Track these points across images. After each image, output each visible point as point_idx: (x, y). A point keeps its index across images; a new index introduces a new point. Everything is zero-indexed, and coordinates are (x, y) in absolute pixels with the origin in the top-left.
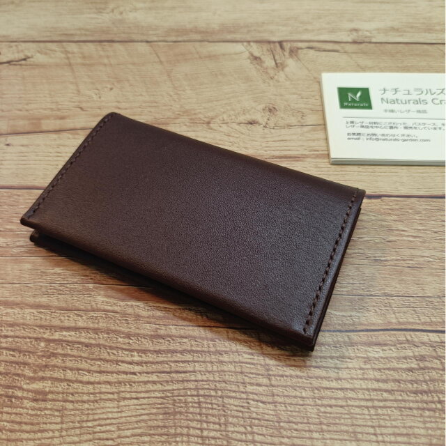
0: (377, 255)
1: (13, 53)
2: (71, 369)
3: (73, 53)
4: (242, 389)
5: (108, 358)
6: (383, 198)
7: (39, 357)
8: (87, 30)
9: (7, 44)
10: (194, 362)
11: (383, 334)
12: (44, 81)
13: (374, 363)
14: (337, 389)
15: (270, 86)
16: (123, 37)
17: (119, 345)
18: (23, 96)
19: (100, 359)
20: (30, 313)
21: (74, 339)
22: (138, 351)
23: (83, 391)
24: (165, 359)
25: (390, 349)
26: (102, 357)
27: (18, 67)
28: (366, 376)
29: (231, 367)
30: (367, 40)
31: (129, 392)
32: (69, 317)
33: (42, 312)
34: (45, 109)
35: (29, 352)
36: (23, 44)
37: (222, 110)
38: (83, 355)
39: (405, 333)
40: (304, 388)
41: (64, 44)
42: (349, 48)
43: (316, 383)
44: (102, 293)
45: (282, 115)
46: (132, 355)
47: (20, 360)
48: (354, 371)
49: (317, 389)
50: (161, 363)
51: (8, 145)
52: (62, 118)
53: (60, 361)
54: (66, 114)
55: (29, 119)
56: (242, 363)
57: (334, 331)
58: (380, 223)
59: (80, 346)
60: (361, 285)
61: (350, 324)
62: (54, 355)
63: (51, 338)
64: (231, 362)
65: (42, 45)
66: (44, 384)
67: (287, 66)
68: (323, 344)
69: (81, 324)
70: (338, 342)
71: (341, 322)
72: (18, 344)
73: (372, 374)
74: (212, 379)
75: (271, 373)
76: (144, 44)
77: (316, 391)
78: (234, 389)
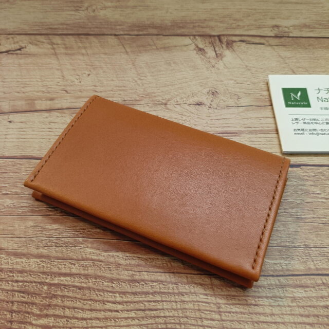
0: (298, 214)
1: (10, 44)
2: (69, 308)
3: (58, 44)
4: (200, 323)
5: (96, 298)
6: (302, 167)
7: (43, 298)
8: (67, 25)
9: (5, 36)
10: (163, 301)
11: (305, 278)
12: (36, 68)
13: (299, 302)
14: (271, 323)
15: (212, 73)
16: (97, 31)
17: (104, 288)
18: (20, 80)
19: (91, 300)
20: (35, 262)
21: (70, 283)
22: (120, 293)
23: (78, 326)
24: (141, 299)
25: (311, 291)
26: (92, 298)
27: (15, 56)
28: (293, 312)
29: (190, 306)
30: (286, 35)
31: (113, 326)
32: (65, 265)
33: (44, 261)
34: (38, 92)
35: (35, 294)
36: (18, 37)
37: (176, 93)
38: (77, 296)
39: (322, 277)
40: (247, 322)
41: (50, 36)
42: (272, 41)
43: (255, 318)
44: (90, 245)
45: (222, 98)
46: (115, 296)
47: (29, 300)
48: (284, 308)
49: (256, 323)
50: (137, 302)
51: (10, 122)
52: (52, 99)
53: (59, 301)
54: (54, 96)
55: (26, 100)
56: (199, 302)
57: (268, 276)
58: (300, 187)
59: (75, 289)
60: (287, 238)
61: (280, 270)
62: (55, 296)
63: (52, 282)
64: (190, 302)
65: (33, 37)
66: (48, 320)
67: (225, 56)
68: (260, 287)
69: (74, 271)
70: (271, 285)
71: (273, 269)
72: (26, 288)
73: (298, 311)
74: (177, 315)
75: (221, 310)
76: (113, 37)
77: (256, 325)
78: (194, 323)
